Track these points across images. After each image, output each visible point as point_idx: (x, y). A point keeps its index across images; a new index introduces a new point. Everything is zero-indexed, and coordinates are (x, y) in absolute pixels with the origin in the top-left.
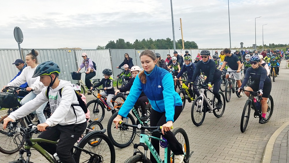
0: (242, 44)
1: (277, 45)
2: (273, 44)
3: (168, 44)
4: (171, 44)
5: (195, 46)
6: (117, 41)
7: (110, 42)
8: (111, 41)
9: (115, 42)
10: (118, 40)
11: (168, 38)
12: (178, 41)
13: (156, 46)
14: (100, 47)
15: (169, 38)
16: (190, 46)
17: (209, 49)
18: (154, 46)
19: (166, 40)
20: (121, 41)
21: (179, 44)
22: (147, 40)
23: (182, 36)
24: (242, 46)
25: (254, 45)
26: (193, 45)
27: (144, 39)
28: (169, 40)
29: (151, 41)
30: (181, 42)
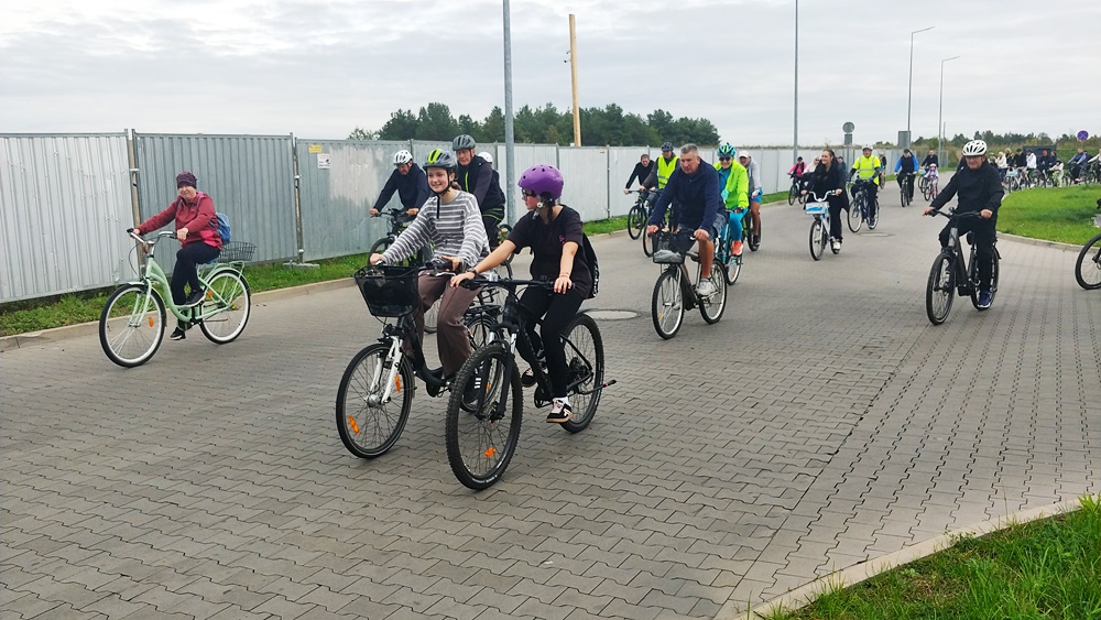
0: (849, 127)
1: (1003, 136)
2: (989, 133)
3: (613, 128)
4: (623, 128)
5: (710, 137)
6: (422, 111)
7: (395, 116)
8: (400, 111)
9: (417, 116)
10: (426, 108)
11: (614, 105)
12: (649, 116)
13: (565, 133)
14: (361, 132)
15: (617, 105)
16: (691, 136)
18: (560, 131)
19: (605, 111)
20: (437, 113)
21: (652, 128)
22: (538, 112)
23: (573, 90)
24: (848, 138)
25: (904, 136)
26: (702, 133)
27: (527, 107)
28: (614, 112)
29: (549, 116)
30: (660, 120)
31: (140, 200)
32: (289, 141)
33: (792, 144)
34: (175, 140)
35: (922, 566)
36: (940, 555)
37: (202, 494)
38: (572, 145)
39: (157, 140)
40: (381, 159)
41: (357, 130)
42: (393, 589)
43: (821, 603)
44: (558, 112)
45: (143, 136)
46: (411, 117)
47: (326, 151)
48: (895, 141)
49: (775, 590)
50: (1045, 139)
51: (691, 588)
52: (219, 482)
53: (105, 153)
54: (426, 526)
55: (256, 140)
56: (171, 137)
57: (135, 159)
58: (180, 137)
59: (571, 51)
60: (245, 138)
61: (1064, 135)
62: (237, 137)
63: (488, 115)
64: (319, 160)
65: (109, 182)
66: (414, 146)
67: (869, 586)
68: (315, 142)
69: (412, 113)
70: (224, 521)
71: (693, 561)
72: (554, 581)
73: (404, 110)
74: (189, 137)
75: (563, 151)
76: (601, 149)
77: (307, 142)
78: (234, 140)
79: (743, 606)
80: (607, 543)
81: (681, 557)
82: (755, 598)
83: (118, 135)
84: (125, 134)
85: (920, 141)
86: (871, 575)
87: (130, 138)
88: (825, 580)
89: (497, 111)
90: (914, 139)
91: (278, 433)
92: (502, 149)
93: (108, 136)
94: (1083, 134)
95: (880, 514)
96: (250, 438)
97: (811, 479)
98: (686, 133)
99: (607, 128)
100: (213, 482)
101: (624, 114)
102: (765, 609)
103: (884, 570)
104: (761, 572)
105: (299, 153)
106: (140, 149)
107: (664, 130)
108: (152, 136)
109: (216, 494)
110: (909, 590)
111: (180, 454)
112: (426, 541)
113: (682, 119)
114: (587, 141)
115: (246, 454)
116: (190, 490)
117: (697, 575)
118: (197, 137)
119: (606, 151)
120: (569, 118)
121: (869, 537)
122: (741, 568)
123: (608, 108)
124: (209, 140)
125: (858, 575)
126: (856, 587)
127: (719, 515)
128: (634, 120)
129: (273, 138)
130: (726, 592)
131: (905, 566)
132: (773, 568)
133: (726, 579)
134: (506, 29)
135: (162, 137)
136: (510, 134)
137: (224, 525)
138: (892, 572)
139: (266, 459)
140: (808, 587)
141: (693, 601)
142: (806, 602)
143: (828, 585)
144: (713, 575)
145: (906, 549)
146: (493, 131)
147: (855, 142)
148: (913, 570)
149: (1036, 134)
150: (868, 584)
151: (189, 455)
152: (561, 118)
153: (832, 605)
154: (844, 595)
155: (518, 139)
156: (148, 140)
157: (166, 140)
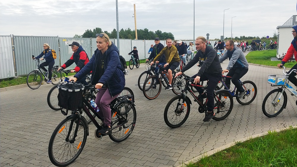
0: (208, 35)
2: (244, 37)
3: (146, 35)
5: (172, 37)
8: (88, 30)
9: (93, 31)
10: (95, 29)
12: (156, 32)
14: (77, 35)
15: (147, 29)
16: (167, 37)
17: (184, 40)
18: (132, 36)
20: (98, 30)
21: (156, 35)
22: (126, 30)
23: (135, 25)
24: (208, 38)
25: (222, 37)
26: (169, 36)
27: (123, 29)
28: (146, 30)
29: (129, 31)
30: (158, 33)
31: (15, 54)
32: (57, 38)
33: (193, 39)
34: (25, 38)
35: (228, 150)
36: (232, 147)
37: (33, 135)
38: (135, 39)
39: (20, 38)
40: (83, 43)
41: (76, 35)
42: (87, 160)
43: (201, 161)
44: (131, 30)
45: (16, 37)
46: (91, 31)
47: (67, 41)
48: (220, 39)
49: (190, 158)
50: (258, 38)
51: (167, 158)
52: (38, 132)
53: (5, 41)
54: (96, 143)
55: (48, 38)
56: (24, 37)
57: (13, 43)
58: (26, 37)
59: (134, 14)
60: (45, 37)
61: (263, 37)
62: (43, 37)
63: (112, 31)
64: (66, 43)
65: (6, 49)
66: (92, 39)
67: (214, 156)
68: (64, 38)
69: (91, 30)
70: (39, 143)
71: (168, 150)
72: (131, 157)
73: (89, 30)
74: (29, 37)
75: (133, 41)
76: (143, 41)
77: (62, 38)
78: (41, 38)
79: (181, 162)
80: (145, 146)
81: (165, 149)
82: (184, 160)
83: (9, 36)
84: (11, 36)
85: (226, 38)
86: (215, 153)
87: (12, 37)
88: (203, 155)
89: (115, 30)
90: (225, 38)
91: (54, 118)
92: (116, 40)
93: (6, 36)
94: (268, 37)
95: (217, 137)
96: (47, 120)
97: (198, 128)
98: (165, 36)
99: (144, 35)
100: (36, 132)
101: (149, 31)
102: (187, 163)
103: (218, 151)
104: (186, 153)
105: (60, 41)
106: (15, 40)
107: (160, 36)
108: (18, 37)
109: (37, 135)
110: (224, 157)
111: (26, 124)
112: (96, 147)
113: (164, 33)
114: (139, 39)
115: (46, 124)
116: (30, 134)
117: (169, 154)
118: (31, 37)
119: (144, 41)
120: (134, 32)
121: (214, 143)
122: (181, 152)
123: (144, 29)
124: (35, 38)
125: (211, 153)
126: (211, 156)
127: (175, 138)
128: (152, 33)
129: (53, 37)
130: (177, 159)
131: (223, 150)
132: (189, 152)
133: (177, 155)
134: (117, 8)
135: (21, 37)
136: (118, 36)
137: (39, 144)
138: (220, 152)
139: (51, 125)
140: (198, 156)
141: (168, 161)
142: (198, 160)
143: (203, 156)
144: (173, 154)
145: (224, 146)
146: (113, 35)
147: (210, 39)
148: (225, 151)
149: (256, 37)
150: (214, 155)
151: (29, 125)
152: (132, 32)
153: (204, 161)
154: (207, 159)
155: (120, 38)
156: (17, 37)
157: (22, 37)
